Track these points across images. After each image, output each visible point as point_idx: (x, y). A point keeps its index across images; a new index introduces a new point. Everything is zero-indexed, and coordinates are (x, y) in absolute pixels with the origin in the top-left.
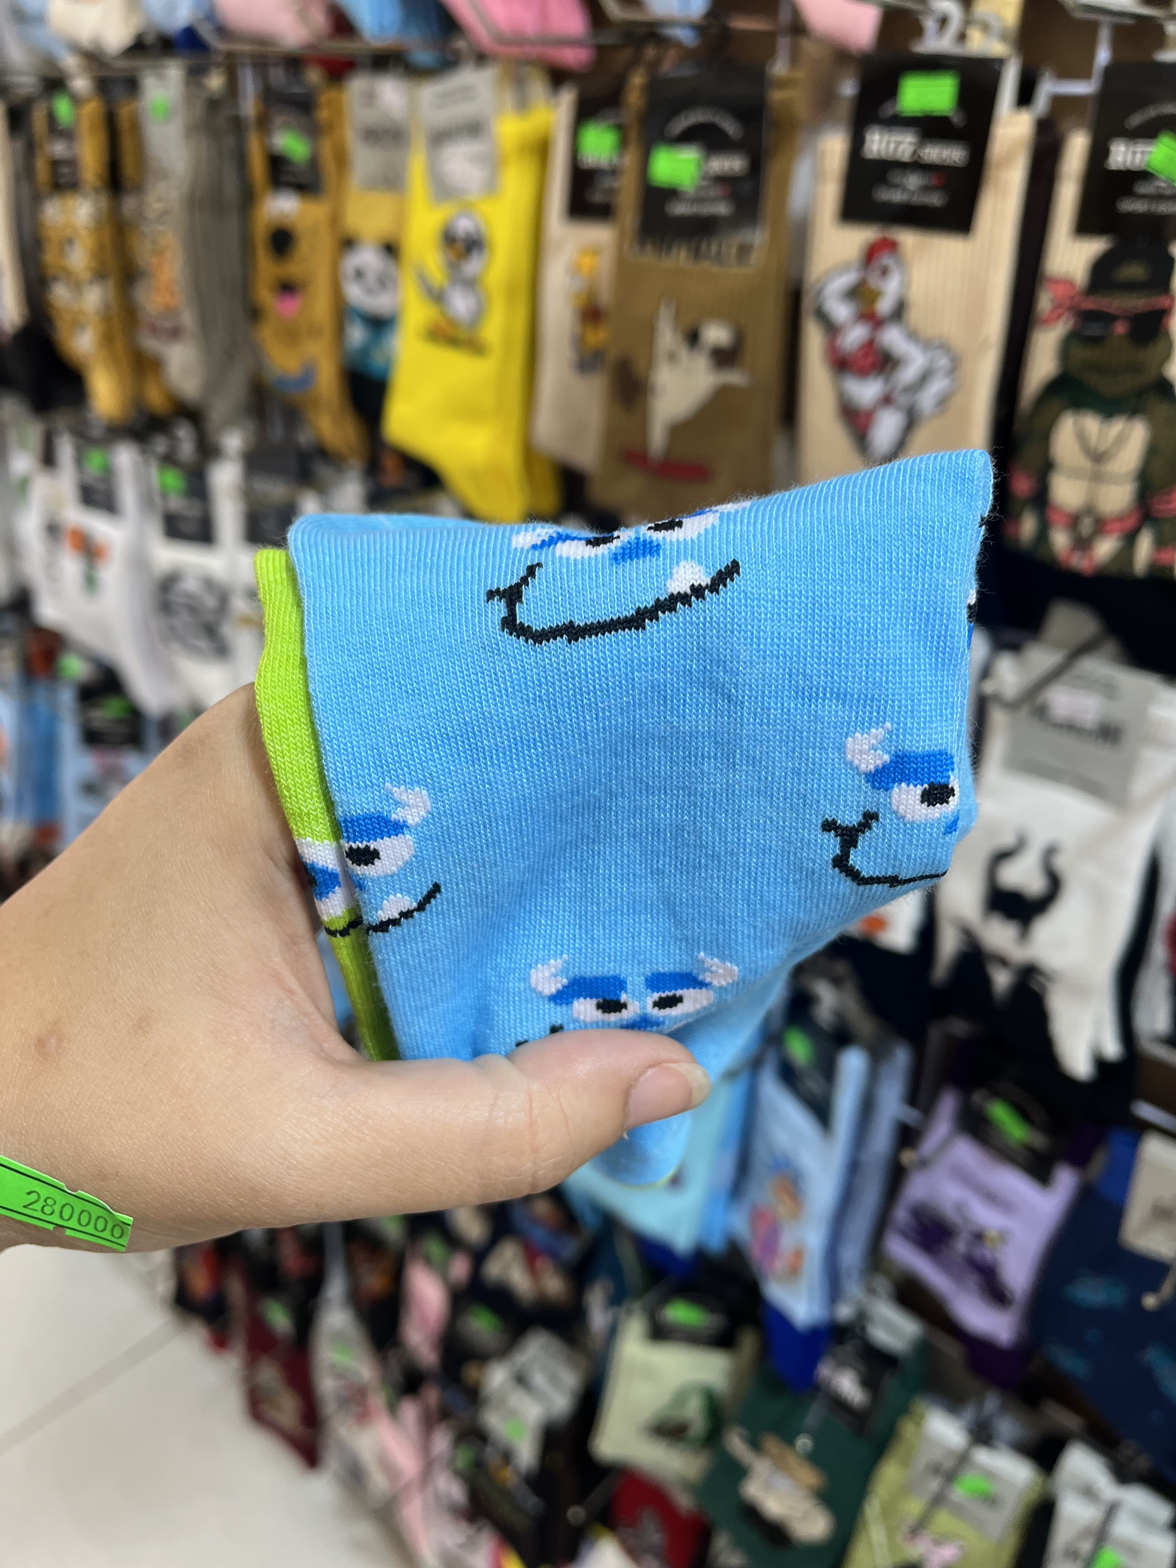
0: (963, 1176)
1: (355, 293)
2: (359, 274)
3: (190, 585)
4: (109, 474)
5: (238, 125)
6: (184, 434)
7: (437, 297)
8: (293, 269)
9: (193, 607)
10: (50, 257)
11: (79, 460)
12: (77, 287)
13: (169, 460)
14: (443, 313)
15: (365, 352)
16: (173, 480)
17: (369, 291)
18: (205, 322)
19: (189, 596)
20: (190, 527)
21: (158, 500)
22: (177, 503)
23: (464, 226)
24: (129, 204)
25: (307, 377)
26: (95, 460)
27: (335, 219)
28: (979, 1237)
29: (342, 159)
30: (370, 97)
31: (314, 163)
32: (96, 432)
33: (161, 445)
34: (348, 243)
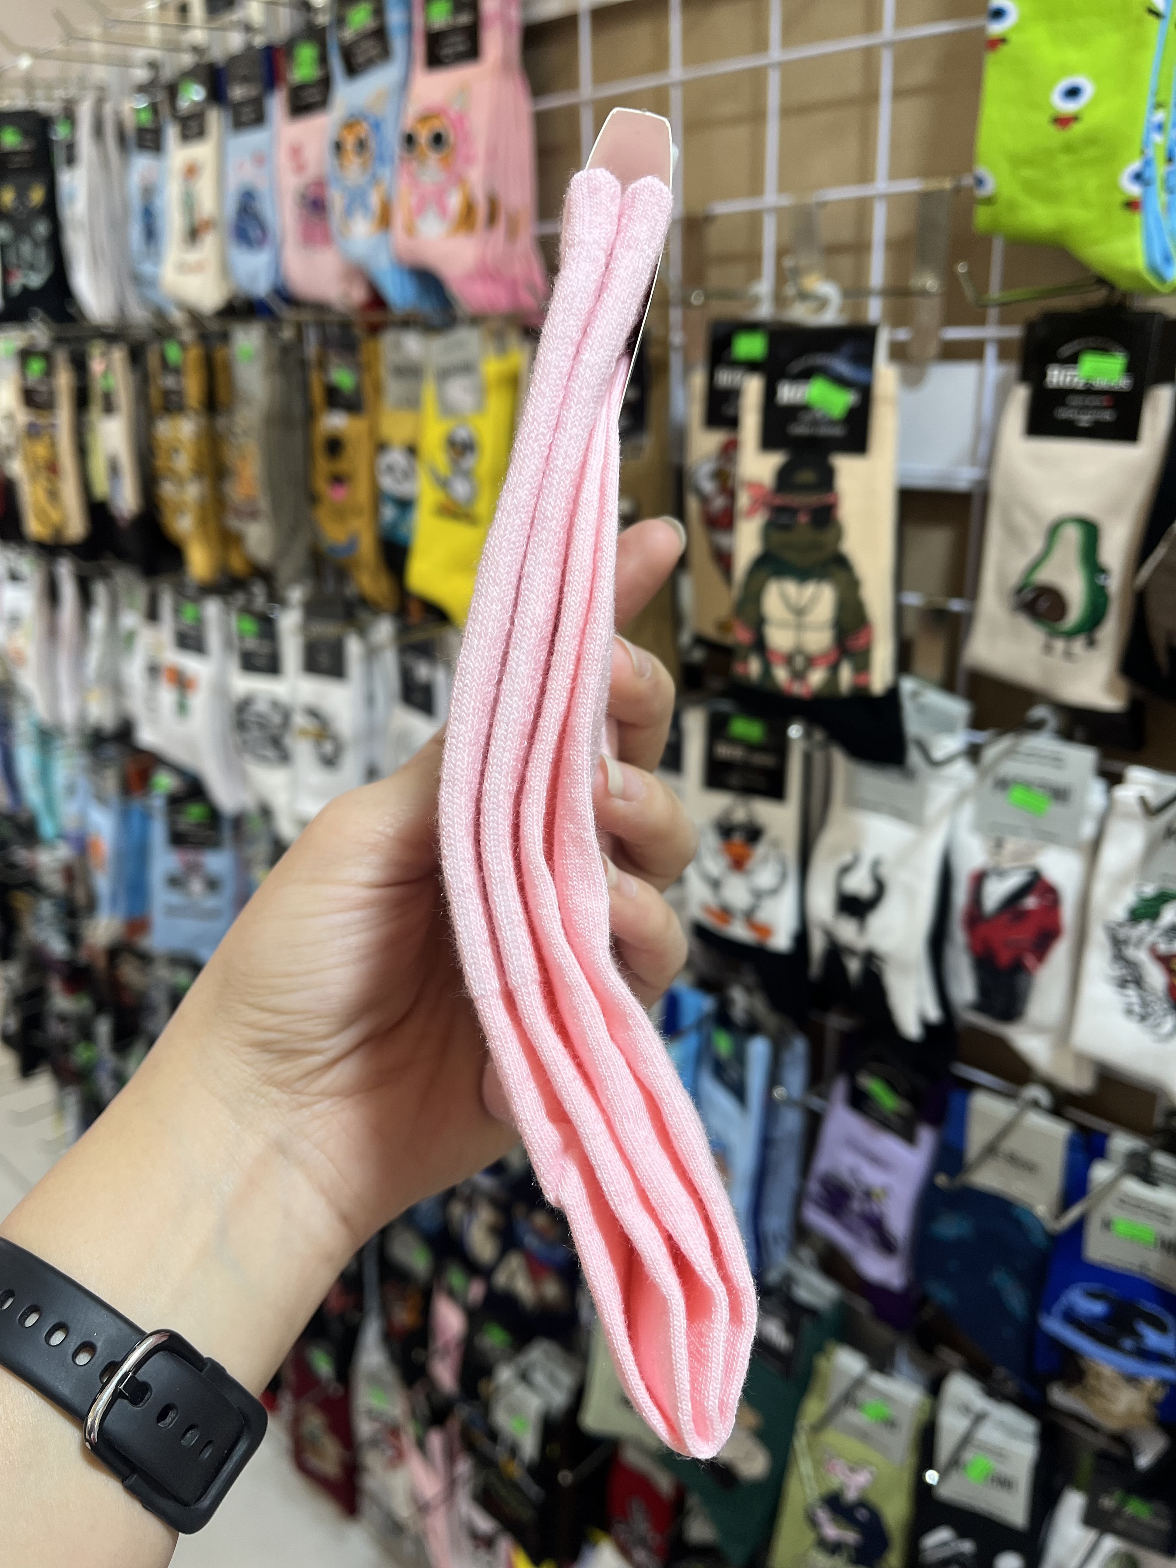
0: (854, 1145)
1: (388, 483)
2: (390, 469)
3: (261, 706)
4: (200, 623)
5: (303, 365)
6: (259, 592)
7: (443, 484)
8: (343, 466)
9: (262, 724)
10: (160, 462)
11: (177, 611)
12: (180, 482)
13: (247, 610)
14: (448, 495)
15: (394, 526)
16: (249, 626)
17: (398, 481)
18: (277, 506)
19: (259, 715)
20: (261, 662)
21: (236, 641)
22: (252, 643)
23: (462, 434)
24: (222, 422)
25: (352, 544)
26: (189, 612)
27: (373, 431)
28: (868, 1194)
29: (378, 389)
30: (398, 346)
31: (358, 391)
32: (191, 592)
33: (240, 599)
34: (381, 447)
